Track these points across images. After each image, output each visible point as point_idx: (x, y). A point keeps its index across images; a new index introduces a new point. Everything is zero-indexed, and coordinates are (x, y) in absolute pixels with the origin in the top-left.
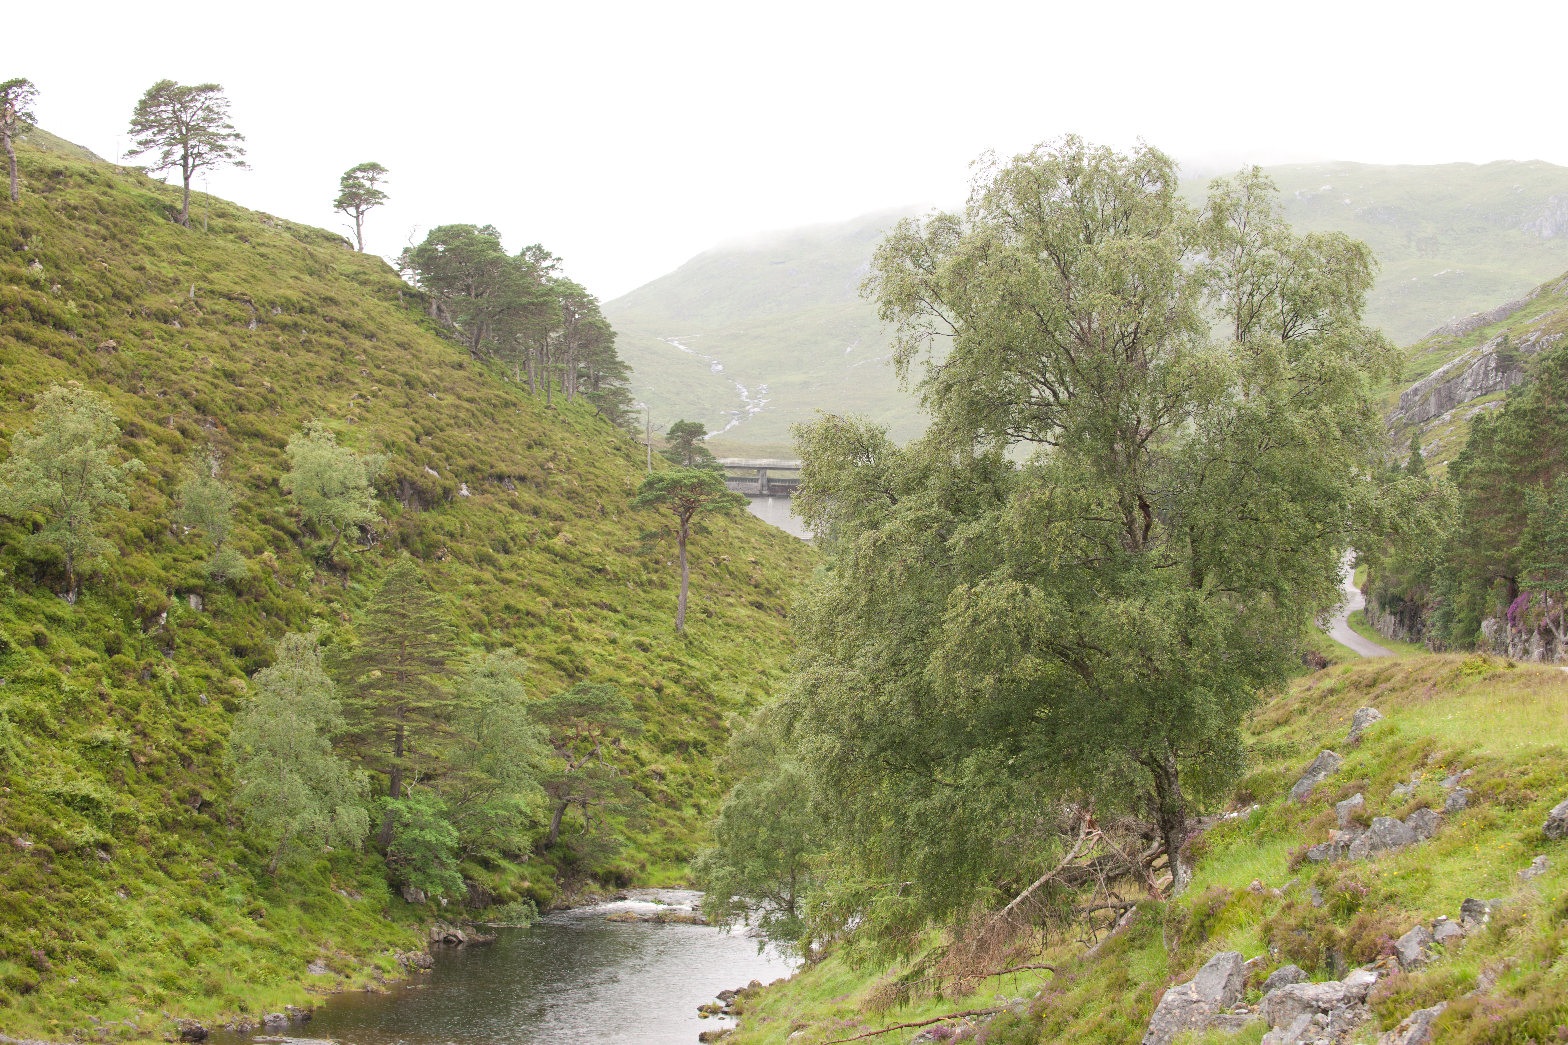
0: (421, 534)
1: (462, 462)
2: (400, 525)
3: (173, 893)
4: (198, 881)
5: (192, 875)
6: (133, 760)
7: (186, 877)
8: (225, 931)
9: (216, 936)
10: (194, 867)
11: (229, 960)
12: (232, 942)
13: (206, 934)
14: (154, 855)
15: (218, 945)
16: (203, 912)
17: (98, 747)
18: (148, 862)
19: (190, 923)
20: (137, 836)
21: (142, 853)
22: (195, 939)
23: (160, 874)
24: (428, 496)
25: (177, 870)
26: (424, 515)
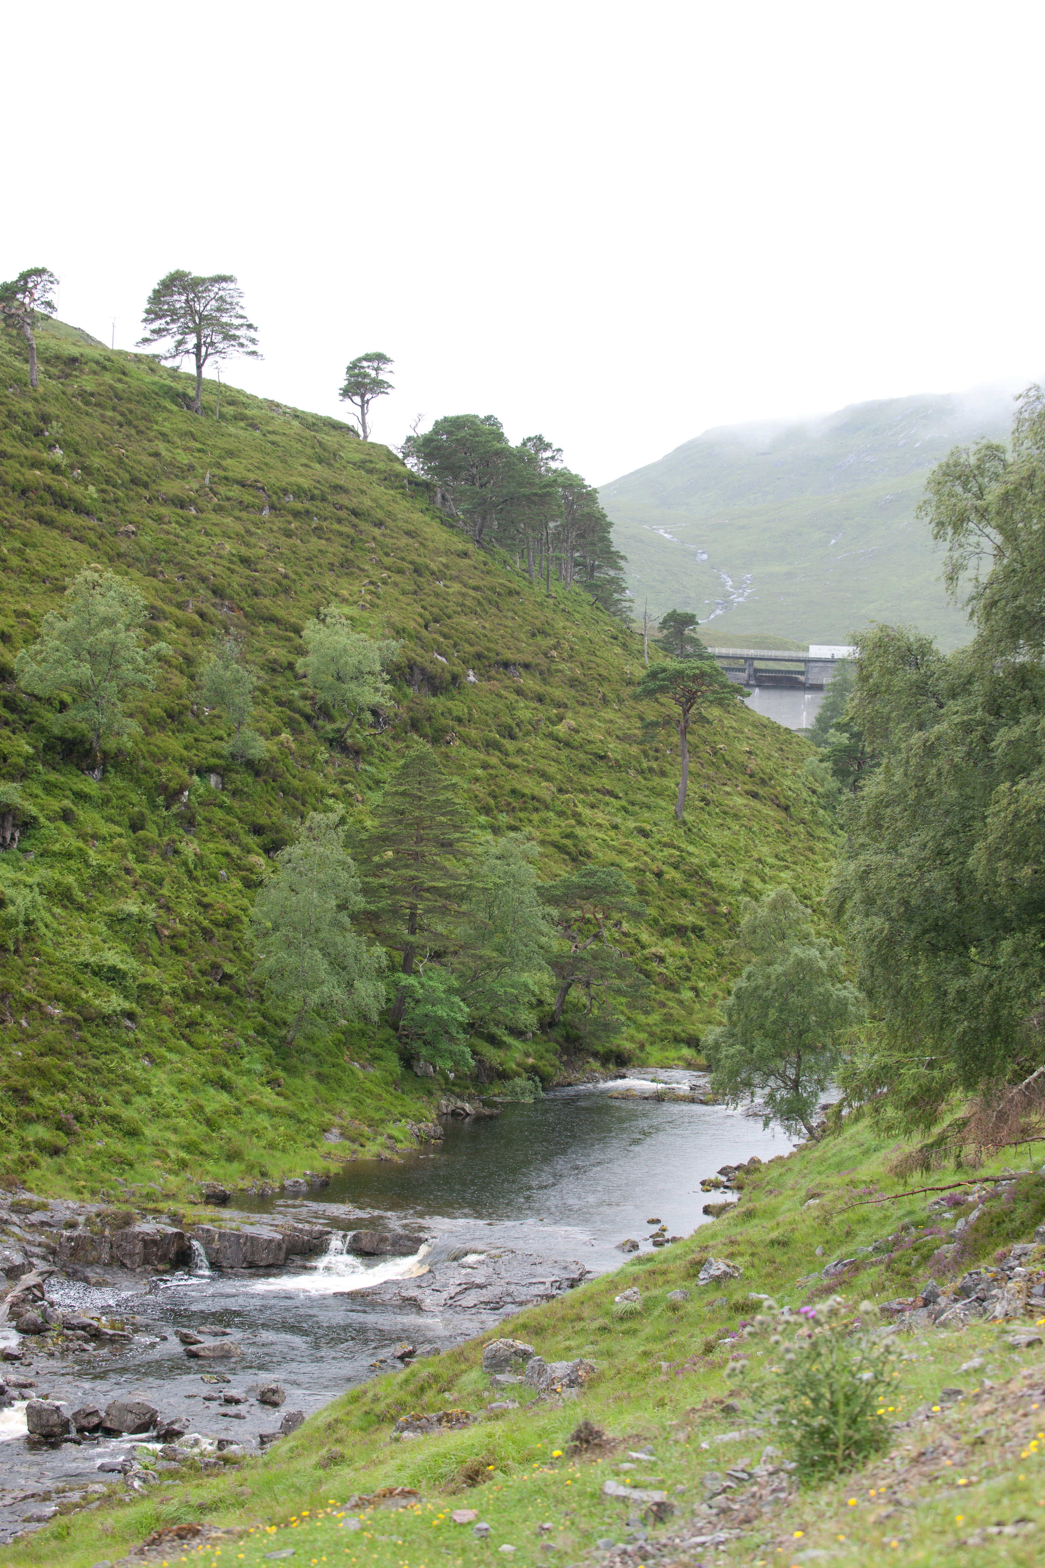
0: (430, 719)
1: (471, 649)
2: (410, 709)
3: (195, 1062)
4: (219, 1051)
5: (213, 1044)
6: (157, 933)
7: (208, 1046)
8: (245, 1100)
9: (236, 1103)
10: (215, 1037)
11: (249, 1127)
12: (252, 1109)
13: (227, 1102)
14: (177, 1025)
15: (238, 1112)
16: (224, 1081)
17: (123, 919)
18: (171, 1031)
19: (212, 1091)
20: (161, 1006)
21: (166, 1023)
22: (217, 1106)
23: (183, 1043)
24: (437, 682)
25: (199, 1039)
26: (433, 700)
